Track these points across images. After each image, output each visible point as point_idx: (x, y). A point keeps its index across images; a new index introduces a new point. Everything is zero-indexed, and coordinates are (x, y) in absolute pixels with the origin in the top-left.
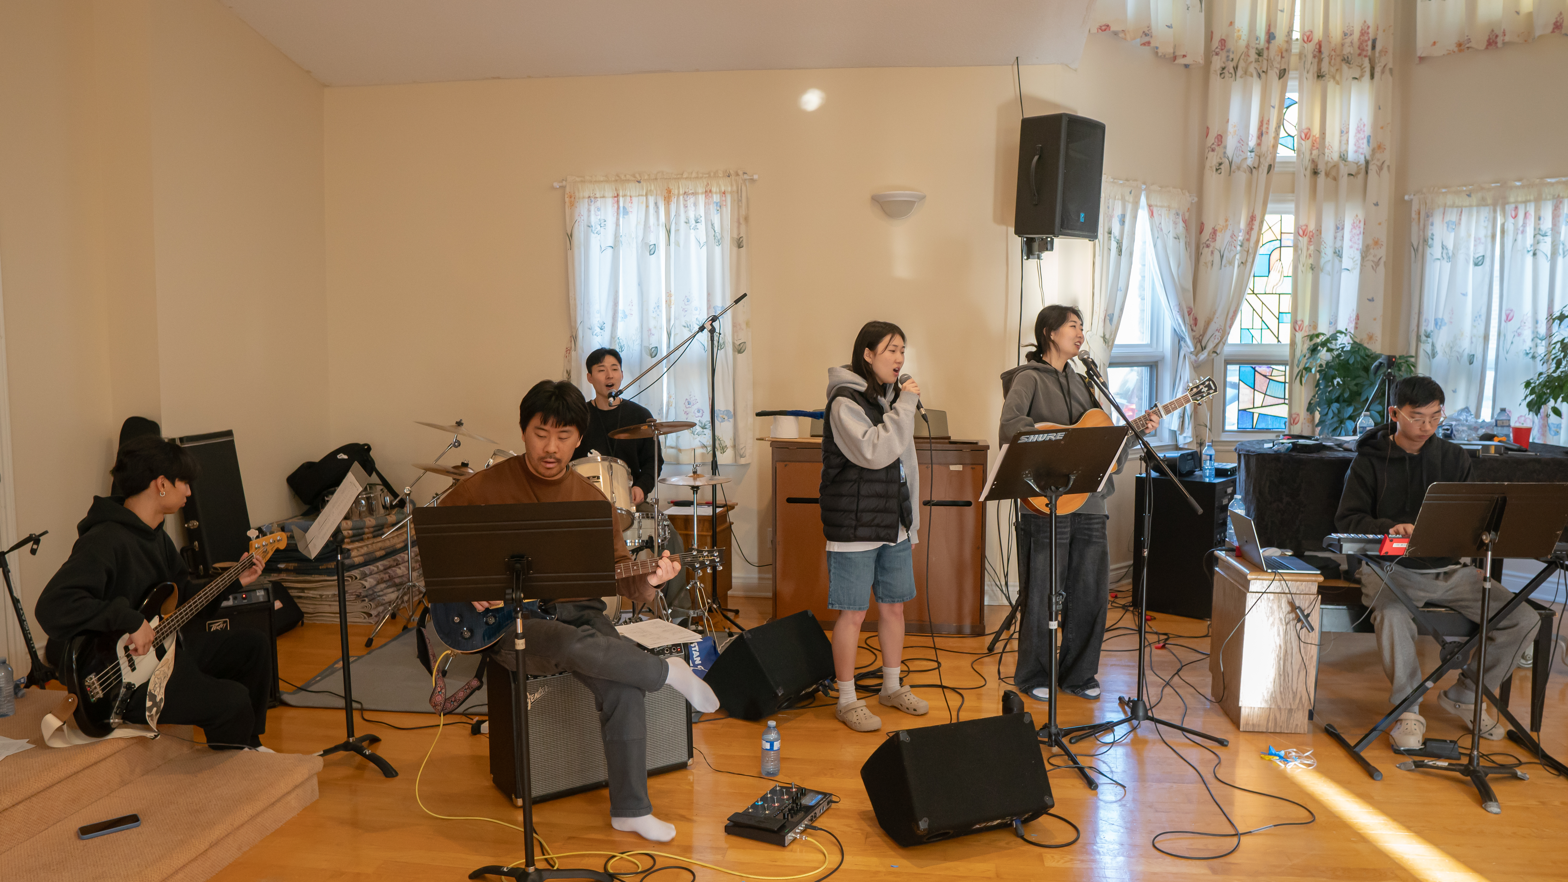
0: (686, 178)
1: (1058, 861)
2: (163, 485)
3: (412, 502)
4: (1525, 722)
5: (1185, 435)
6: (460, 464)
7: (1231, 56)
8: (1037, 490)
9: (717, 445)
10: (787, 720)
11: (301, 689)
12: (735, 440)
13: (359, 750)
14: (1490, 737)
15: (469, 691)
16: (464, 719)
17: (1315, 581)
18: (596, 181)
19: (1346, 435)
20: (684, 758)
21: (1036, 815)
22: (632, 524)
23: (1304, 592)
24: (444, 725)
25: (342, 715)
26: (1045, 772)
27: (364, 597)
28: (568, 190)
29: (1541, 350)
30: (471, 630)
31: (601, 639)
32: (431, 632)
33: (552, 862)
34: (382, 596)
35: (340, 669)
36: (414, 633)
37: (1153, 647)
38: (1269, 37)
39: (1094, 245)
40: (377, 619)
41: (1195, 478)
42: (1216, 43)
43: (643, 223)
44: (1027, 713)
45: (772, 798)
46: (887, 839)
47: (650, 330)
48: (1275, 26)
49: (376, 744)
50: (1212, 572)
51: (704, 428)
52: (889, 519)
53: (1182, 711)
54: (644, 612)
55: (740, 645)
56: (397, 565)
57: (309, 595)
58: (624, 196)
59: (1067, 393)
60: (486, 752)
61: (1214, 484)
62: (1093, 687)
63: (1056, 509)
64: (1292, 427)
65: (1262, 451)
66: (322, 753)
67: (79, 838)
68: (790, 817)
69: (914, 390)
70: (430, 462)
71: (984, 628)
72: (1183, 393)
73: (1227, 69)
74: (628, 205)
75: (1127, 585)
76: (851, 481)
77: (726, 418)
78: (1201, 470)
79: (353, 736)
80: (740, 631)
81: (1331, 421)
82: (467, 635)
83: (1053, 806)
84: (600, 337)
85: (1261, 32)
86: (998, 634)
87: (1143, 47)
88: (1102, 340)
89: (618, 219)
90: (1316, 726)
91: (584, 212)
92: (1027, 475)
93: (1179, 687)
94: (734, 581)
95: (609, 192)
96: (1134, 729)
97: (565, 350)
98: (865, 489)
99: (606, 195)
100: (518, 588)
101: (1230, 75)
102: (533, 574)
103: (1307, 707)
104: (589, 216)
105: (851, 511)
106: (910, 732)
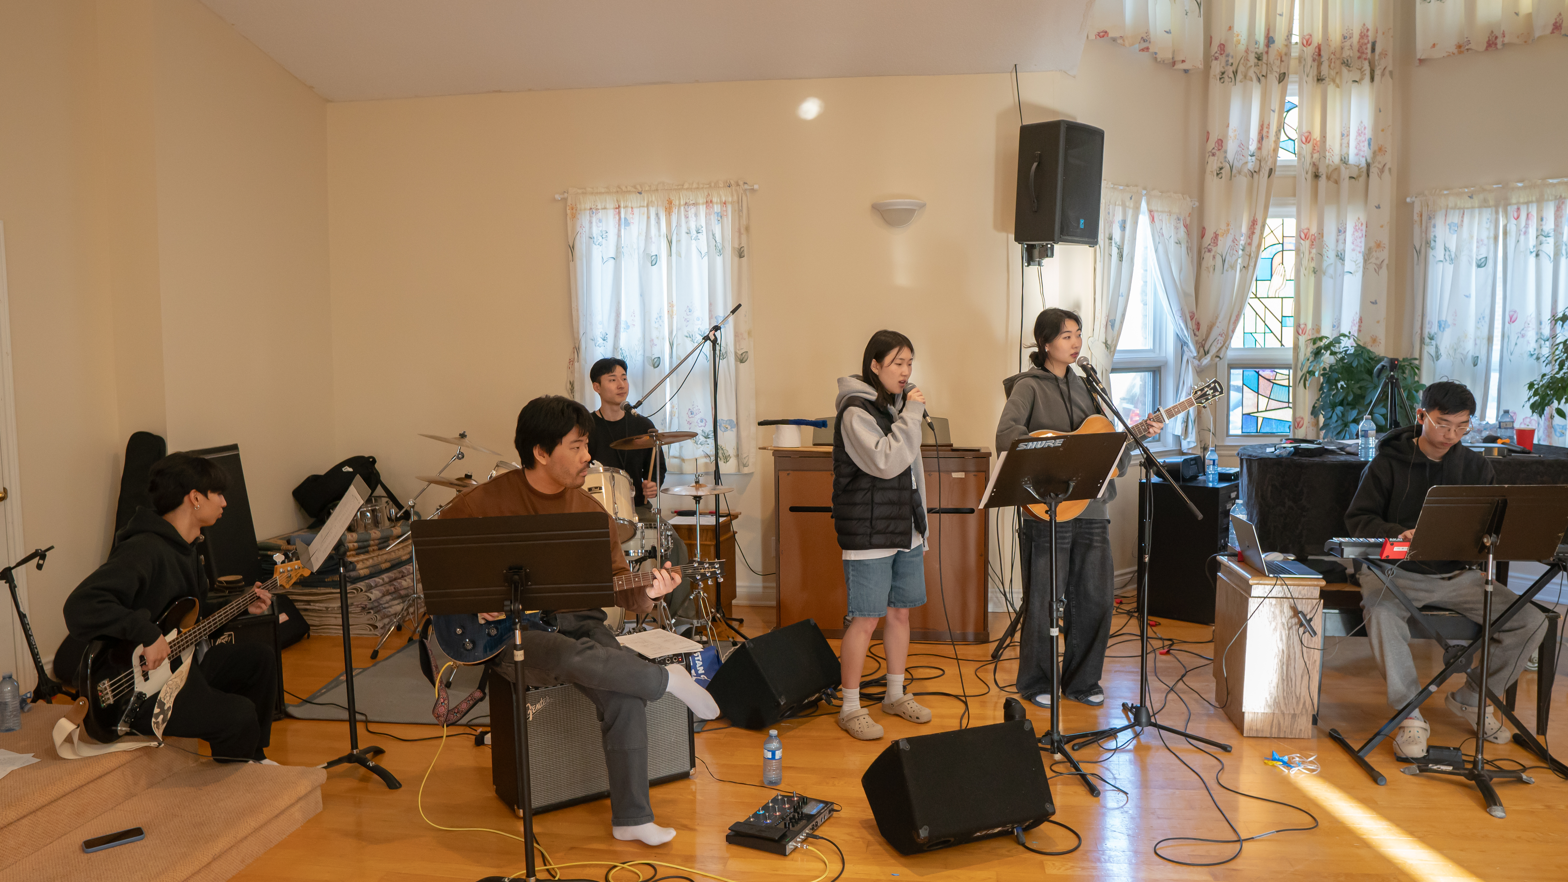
0: (687, 189)
1: (1060, 869)
2: (197, 498)
3: (417, 513)
4: (1531, 725)
5: (1188, 440)
6: (463, 476)
7: (1231, 61)
8: (1037, 497)
9: (720, 455)
10: (790, 729)
11: (307, 701)
12: (738, 449)
13: (363, 762)
14: (1495, 741)
15: (471, 702)
16: (468, 730)
17: (1317, 586)
18: (597, 193)
19: (1350, 439)
20: (686, 767)
21: (1037, 822)
22: (635, 534)
23: (1307, 597)
24: (447, 736)
25: (346, 727)
26: (1045, 779)
27: (369, 609)
28: (569, 203)
29: (1546, 351)
30: (473, 642)
31: (600, 651)
32: (433, 643)
33: (553, 873)
34: (388, 608)
35: (343, 682)
36: (417, 646)
37: (1157, 652)
38: (1268, 42)
39: (1095, 251)
40: (382, 631)
41: (1199, 483)
42: (1215, 48)
43: (644, 234)
44: (1028, 720)
45: (773, 807)
46: (888, 848)
47: (652, 340)
48: (1274, 31)
49: (379, 757)
50: (1215, 578)
51: (707, 437)
52: (901, 526)
53: (1186, 717)
54: (648, 622)
55: (742, 655)
56: (403, 577)
57: (314, 607)
58: (626, 207)
59: (1068, 400)
60: (488, 762)
61: (1218, 489)
62: (1097, 693)
63: (1056, 516)
64: (1296, 431)
65: (1264, 456)
66: (326, 765)
67: (84, 851)
68: (791, 826)
69: (919, 399)
70: (434, 474)
71: (987, 635)
72: (1187, 396)
73: (1226, 74)
74: (629, 216)
75: (1131, 590)
76: (864, 489)
77: (729, 428)
78: (1205, 475)
79: (357, 748)
80: (743, 640)
81: (1335, 425)
82: (469, 646)
83: (1054, 813)
84: (602, 348)
85: (1261, 37)
86: (1002, 641)
87: (1141, 53)
88: (1104, 345)
89: (619, 230)
90: (1321, 731)
91: (586, 223)
92: (1026, 482)
93: (1184, 693)
94: (739, 591)
95: (611, 204)
96: (1137, 735)
97: (568, 361)
98: (878, 497)
99: (608, 206)
100: (516, 600)
101: (1230, 80)
102: (531, 585)
103: (1311, 712)
104: (591, 228)
105: (865, 519)
106: (909, 740)
